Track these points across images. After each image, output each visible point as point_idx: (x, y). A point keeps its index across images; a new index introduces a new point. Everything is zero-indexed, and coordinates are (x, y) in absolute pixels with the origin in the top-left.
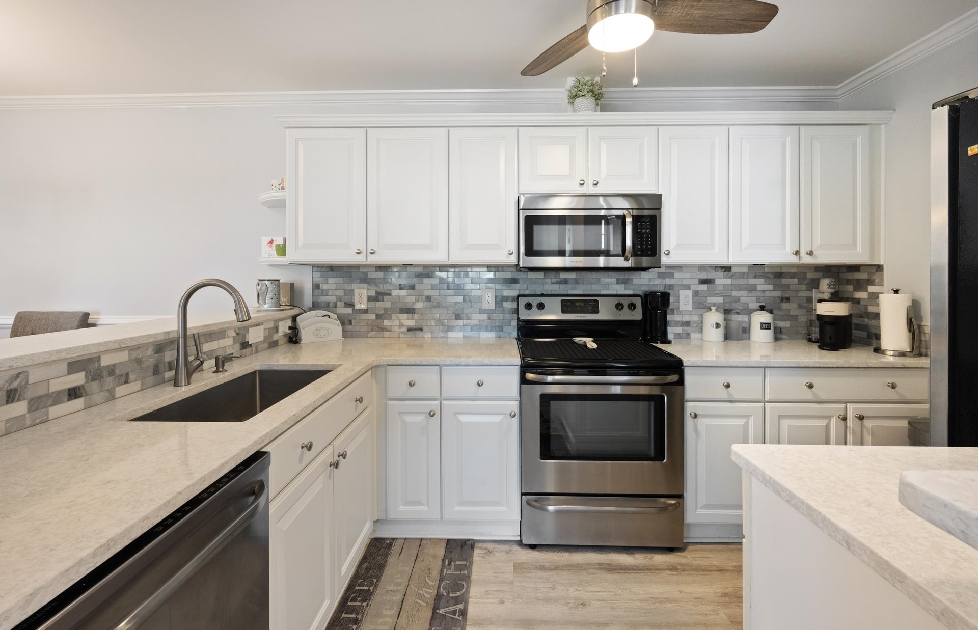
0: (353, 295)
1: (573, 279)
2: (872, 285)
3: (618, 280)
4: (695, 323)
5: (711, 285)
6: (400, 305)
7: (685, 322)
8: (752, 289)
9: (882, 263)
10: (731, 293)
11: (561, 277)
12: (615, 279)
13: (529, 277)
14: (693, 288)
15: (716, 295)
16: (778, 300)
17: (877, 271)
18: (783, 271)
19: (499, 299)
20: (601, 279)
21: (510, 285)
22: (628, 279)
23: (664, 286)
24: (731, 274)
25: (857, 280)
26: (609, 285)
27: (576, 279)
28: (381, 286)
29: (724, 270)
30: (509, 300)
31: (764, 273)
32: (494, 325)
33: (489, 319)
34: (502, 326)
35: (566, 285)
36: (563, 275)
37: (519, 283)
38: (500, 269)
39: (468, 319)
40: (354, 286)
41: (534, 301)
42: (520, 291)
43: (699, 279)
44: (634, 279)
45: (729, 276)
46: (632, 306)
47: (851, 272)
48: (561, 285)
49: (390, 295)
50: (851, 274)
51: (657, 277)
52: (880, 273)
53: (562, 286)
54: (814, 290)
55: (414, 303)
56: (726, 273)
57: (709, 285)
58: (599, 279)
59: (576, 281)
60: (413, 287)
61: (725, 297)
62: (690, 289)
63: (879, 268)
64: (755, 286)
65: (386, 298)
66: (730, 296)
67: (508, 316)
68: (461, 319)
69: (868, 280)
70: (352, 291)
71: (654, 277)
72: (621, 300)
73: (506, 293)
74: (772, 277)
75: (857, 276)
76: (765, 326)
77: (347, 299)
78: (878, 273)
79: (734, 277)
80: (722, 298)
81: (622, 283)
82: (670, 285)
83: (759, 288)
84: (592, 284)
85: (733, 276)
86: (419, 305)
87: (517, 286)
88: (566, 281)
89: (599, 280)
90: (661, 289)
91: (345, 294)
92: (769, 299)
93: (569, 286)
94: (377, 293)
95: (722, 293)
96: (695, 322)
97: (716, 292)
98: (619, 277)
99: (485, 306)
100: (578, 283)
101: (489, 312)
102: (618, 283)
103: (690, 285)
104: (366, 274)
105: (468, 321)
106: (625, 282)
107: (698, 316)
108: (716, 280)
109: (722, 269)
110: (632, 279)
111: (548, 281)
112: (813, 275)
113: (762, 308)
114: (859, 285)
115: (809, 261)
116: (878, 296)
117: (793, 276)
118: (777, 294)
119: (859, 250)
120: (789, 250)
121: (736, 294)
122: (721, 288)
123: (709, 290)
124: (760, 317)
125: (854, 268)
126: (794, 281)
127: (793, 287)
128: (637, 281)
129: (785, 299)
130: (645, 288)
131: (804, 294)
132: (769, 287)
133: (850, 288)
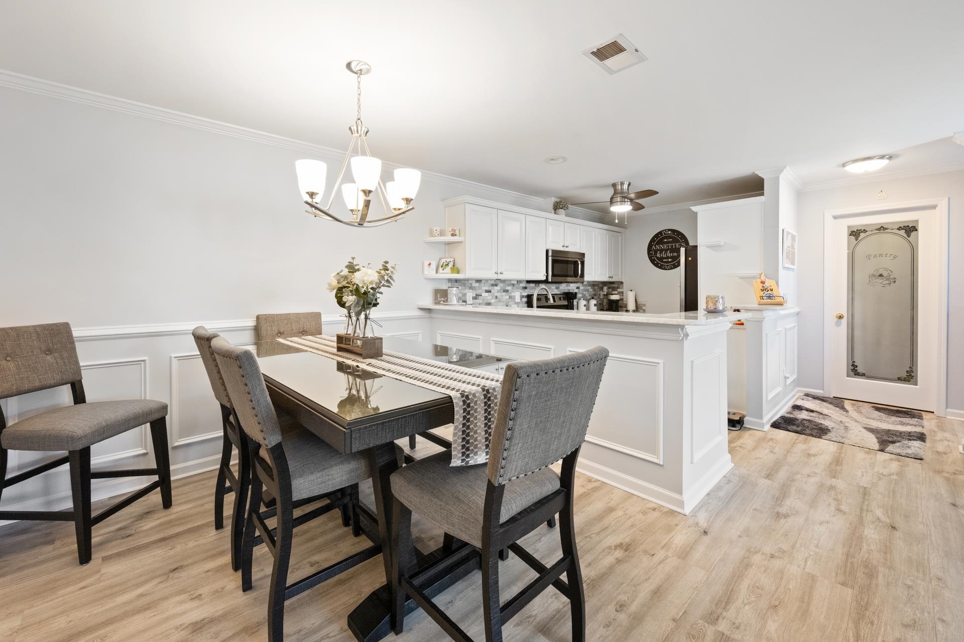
0: (466, 296)
6: (486, 301)
8: (588, 291)
14: (575, 290)
15: (580, 293)
18: (594, 284)
21: (524, 290)
28: (478, 291)
37: (527, 289)
40: (466, 291)
42: (528, 293)
43: (577, 287)
49: (481, 295)
50: (611, 285)
52: (622, 285)
54: (601, 291)
55: (491, 300)
58: (551, 287)
60: (490, 291)
63: (622, 283)
65: (480, 297)
66: (583, 294)
70: (466, 294)
72: (560, 296)
73: (523, 294)
74: (592, 286)
75: (613, 286)
76: (595, 305)
77: (463, 299)
83: (590, 290)
85: (584, 286)
86: (493, 301)
91: (463, 296)
92: (592, 295)
94: (476, 295)
99: (517, 300)
104: (471, 284)
106: (557, 288)
108: (580, 287)
109: (582, 283)
112: (600, 285)
113: (593, 298)
114: (614, 289)
115: (611, 280)
116: (622, 293)
117: (596, 285)
118: (593, 293)
119: (620, 276)
120: (607, 276)
121: (585, 293)
122: (581, 291)
123: (579, 291)
124: (593, 302)
125: (613, 283)
126: (597, 287)
127: (597, 290)
128: (561, 288)
129: (595, 295)
130: (563, 291)
131: (599, 293)
132: (592, 290)
133: (611, 290)
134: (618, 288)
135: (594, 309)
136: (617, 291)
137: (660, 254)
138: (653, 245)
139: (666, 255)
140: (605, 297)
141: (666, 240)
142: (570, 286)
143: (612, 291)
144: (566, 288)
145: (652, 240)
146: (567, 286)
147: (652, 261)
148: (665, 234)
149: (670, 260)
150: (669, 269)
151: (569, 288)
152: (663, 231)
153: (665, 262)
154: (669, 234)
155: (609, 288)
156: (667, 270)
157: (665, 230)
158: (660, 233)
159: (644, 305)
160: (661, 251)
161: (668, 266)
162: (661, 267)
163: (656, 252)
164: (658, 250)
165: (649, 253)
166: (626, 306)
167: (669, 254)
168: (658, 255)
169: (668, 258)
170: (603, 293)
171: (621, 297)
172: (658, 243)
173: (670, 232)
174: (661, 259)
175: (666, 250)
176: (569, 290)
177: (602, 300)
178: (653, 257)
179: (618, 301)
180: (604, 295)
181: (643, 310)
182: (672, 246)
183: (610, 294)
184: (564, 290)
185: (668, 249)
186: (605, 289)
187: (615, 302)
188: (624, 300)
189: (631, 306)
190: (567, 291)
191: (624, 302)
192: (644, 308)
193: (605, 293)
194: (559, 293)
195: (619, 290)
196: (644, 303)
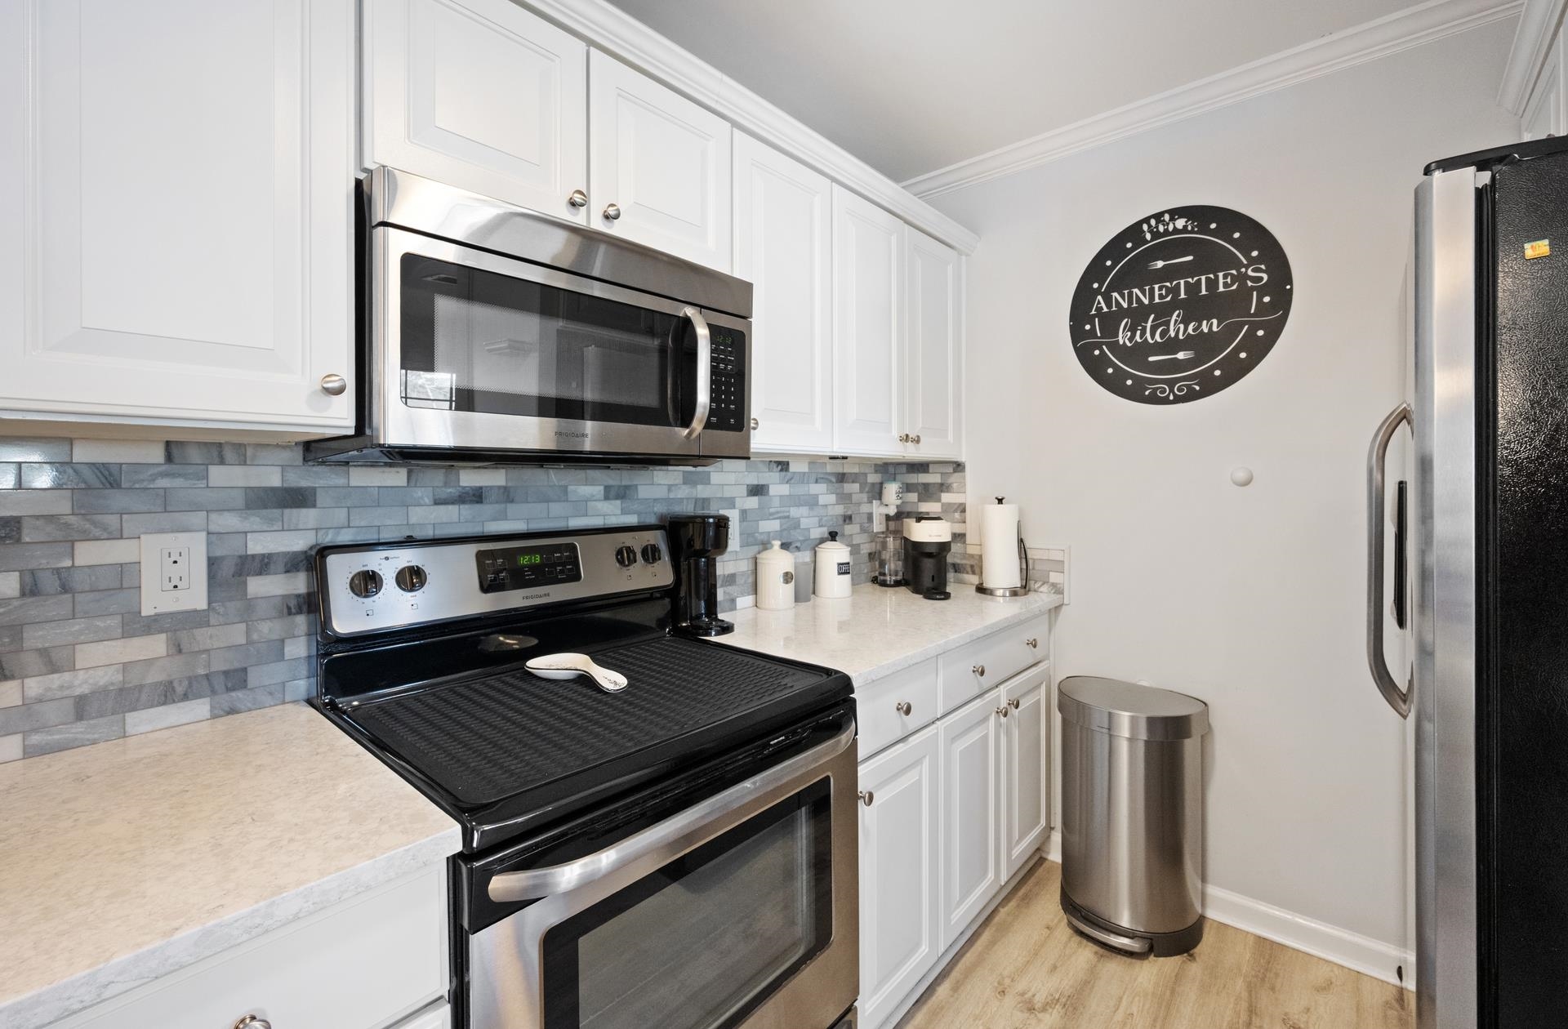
1: (499, 487)
2: (948, 492)
3: (607, 488)
4: (743, 575)
5: (763, 497)
7: (728, 576)
8: (812, 502)
9: (963, 460)
10: (789, 512)
11: (462, 484)
12: (602, 488)
13: (353, 483)
14: (739, 503)
15: (771, 516)
16: (841, 522)
17: (955, 471)
18: (845, 471)
19: (227, 569)
20: (571, 488)
21: (277, 512)
22: (627, 487)
23: (694, 500)
24: (789, 475)
25: (924, 484)
26: (589, 503)
27: (505, 489)
29: (780, 467)
30: (272, 567)
31: (826, 473)
32: (202, 671)
33: (180, 651)
34: (245, 670)
35: (478, 506)
36: (470, 478)
37: (314, 506)
38: (229, 454)
39: (53, 668)
41: (388, 564)
42: (321, 533)
43: (748, 485)
44: (639, 487)
45: (788, 477)
46: (651, 554)
47: (914, 472)
48: (462, 506)
50: (915, 475)
51: (681, 482)
52: (960, 474)
53: (466, 510)
54: (874, 501)
56: (783, 473)
57: (760, 497)
58: (566, 487)
59: (507, 495)
61: (783, 520)
62: (734, 507)
63: (959, 467)
64: (816, 497)
66: (788, 517)
67: (269, 629)
68: (12, 677)
69: (942, 485)
71: (677, 482)
72: (627, 539)
73: (258, 545)
74: (834, 480)
75: (924, 478)
76: (843, 569)
78: (956, 474)
79: (793, 481)
80: (778, 521)
81: (617, 497)
82: (704, 499)
83: (822, 500)
84: (548, 501)
85: (791, 479)
87: (307, 516)
88: (477, 496)
89: (565, 489)
90: (689, 510)
92: (832, 520)
93: (486, 509)
95: (778, 512)
96: (743, 573)
97: (772, 510)
98: (611, 482)
99: (154, 601)
100: (512, 501)
101: (177, 625)
102: (607, 498)
103: (734, 498)
105: (56, 680)
106: (620, 494)
107: (746, 562)
108: (771, 486)
109: (777, 467)
110: (636, 486)
111: (423, 493)
112: (873, 478)
113: (833, 536)
114: (928, 492)
115: (912, 453)
116: (962, 509)
117: (854, 478)
118: (840, 510)
119: (950, 438)
120: (895, 433)
121: (795, 512)
122: (776, 502)
123: (761, 507)
124: (835, 554)
125: (921, 467)
126: (856, 487)
127: (855, 498)
128: (644, 492)
129: (848, 519)
130: (661, 509)
131: (865, 508)
132: (832, 498)
133: (913, 497)
134: (943, 487)
135: (835, 587)
136: (939, 500)
137: (1133, 331)
138: (1098, 292)
139: (1163, 334)
140: (892, 525)
141: (1160, 264)
142: (706, 480)
143: (920, 500)
144: (683, 492)
145: (1095, 270)
146: (688, 480)
147: (1094, 367)
148: (1156, 235)
149: (1181, 356)
150: (1178, 400)
151: (702, 491)
152: (1147, 220)
153: (1159, 368)
154: (1176, 231)
155: (908, 488)
156: (1165, 401)
157: (1158, 217)
158: (1133, 232)
159: (1059, 566)
160: (1138, 315)
161: (1171, 383)
162: (1135, 394)
163: (1110, 323)
164: (1122, 313)
165: (1077, 333)
166: (977, 567)
167: (1176, 327)
168: (1123, 338)
169: (1172, 345)
170: (885, 511)
171: (958, 529)
172: (1119, 284)
173: (1180, 223)
174: (1137, 354)
175: (1162, 312)
176: (705, 501)
177: (880, 540)
178: (1099, 346)
179: (944, 547)
180: (888, 518)
181: (1054, 585)
182: (1193, 289)
183: (909, 515)
184: (667, 500)
185: (1175, 304)
186: (892, 490)
187: (930, 555)
188: (969, 539)
189: (1002, 571)
190: (688, 509)
191: (971, 550)
192: (1054, 577)
193: (892, 511)
194: (632, 520)
195: (946, 497)
196: (1058, 556)
